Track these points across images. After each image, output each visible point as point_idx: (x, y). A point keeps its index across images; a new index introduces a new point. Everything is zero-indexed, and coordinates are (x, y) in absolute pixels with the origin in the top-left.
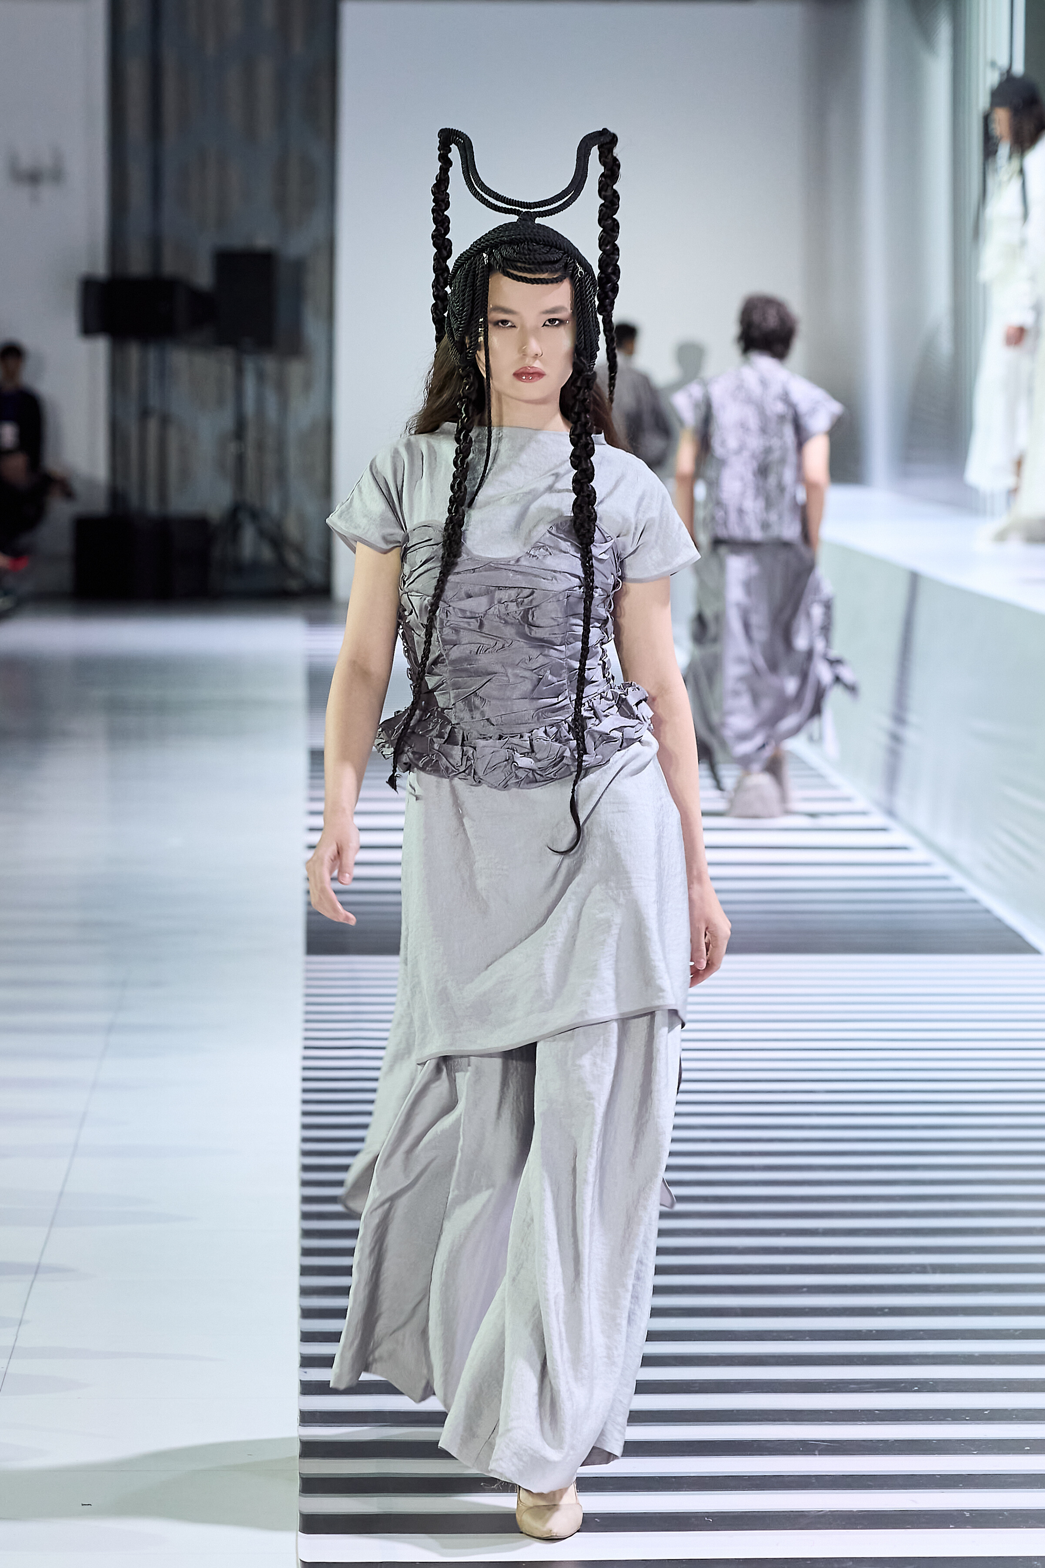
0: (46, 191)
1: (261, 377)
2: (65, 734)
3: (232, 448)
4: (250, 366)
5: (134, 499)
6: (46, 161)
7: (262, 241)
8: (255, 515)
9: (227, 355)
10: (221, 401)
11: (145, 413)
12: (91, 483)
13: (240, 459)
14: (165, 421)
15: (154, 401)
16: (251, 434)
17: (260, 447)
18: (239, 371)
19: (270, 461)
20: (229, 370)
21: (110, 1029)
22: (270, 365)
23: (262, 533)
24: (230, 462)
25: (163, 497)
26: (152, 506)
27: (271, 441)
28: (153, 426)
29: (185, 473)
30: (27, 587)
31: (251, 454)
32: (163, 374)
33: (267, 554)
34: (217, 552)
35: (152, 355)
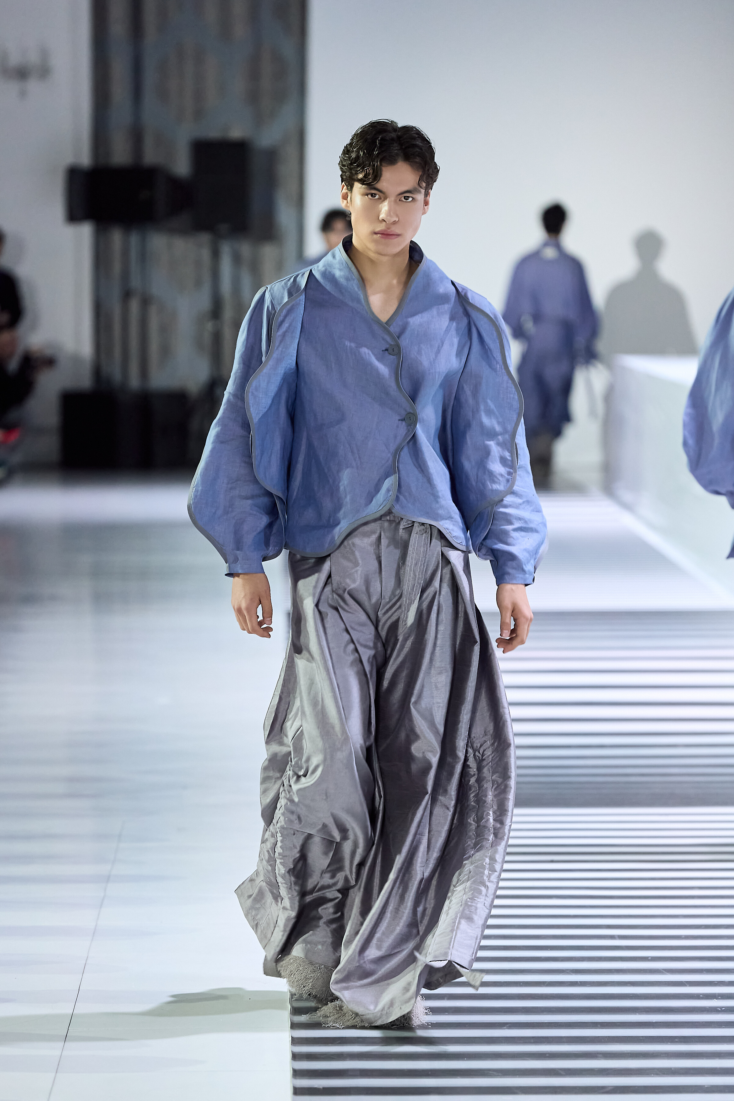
0: (33, 85)
1: (237, 259)
2: (53, 598)
3: (209, 326)
4: (226, 250)
5: (117, 375)
6: (33, 58)
7: (236, 133)
9: (205, 238)
10: (198, 283)
11: (127, 295)
12: (76, 359)
13: (217, 337)
14: (146, 302)
15: (135, 282)
18: (216, 254)
20: (206, 253)
21: (108, 879)
22: (245, 249)
24: (207, 338)
25: (144, 373)
26: (134, 382)
28: (134, 306)
29: (166, 351)
30: (16, 458)
32: (143, 257)
35: (134, 239)
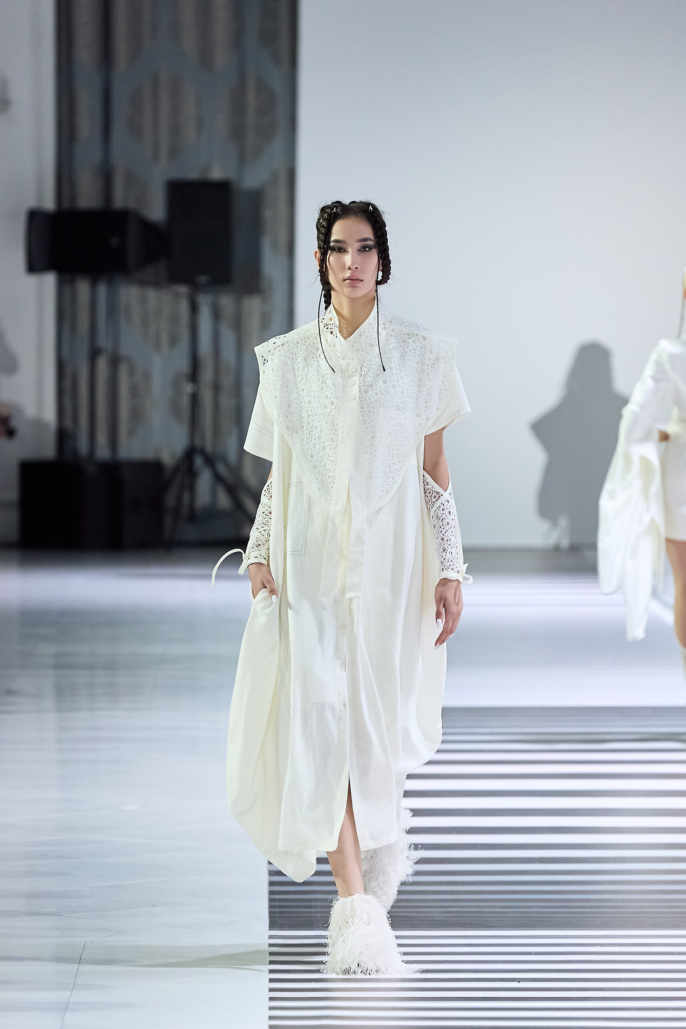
1: (217, 315)
3: (186, 388)
4: (205, 302)
5: (83, 446)
8: (210, 461)
9: (182, 291)
10: (175, 341)
11: (94, 353)
13: (195, 399)
14: (115, 361)
15: (103, 341)
16: (207, 375)
17: (217, 387)
18: (194, 307)
19: (226, 402)
20: (184, 306)
22: (226, 301)
23: (218, 478)
24: (185, 402)
25: (113, 442)
26: (103, 452)
27: (227, 381)
28: (102, 364)
31: (207, 396)
32: (113, 312)
33: (224, 501)
34: (170, 499)
35: (102, 290)
